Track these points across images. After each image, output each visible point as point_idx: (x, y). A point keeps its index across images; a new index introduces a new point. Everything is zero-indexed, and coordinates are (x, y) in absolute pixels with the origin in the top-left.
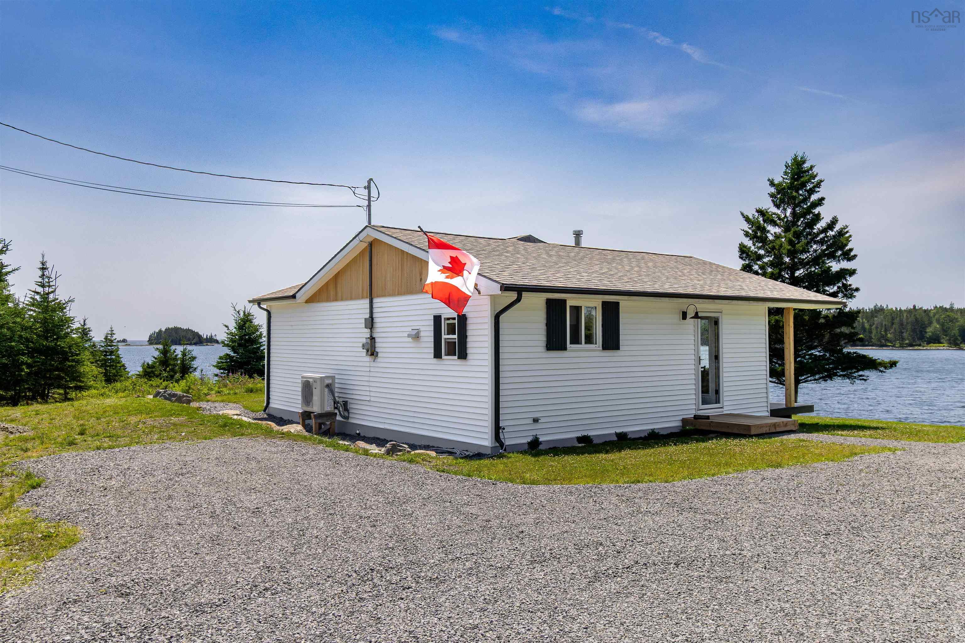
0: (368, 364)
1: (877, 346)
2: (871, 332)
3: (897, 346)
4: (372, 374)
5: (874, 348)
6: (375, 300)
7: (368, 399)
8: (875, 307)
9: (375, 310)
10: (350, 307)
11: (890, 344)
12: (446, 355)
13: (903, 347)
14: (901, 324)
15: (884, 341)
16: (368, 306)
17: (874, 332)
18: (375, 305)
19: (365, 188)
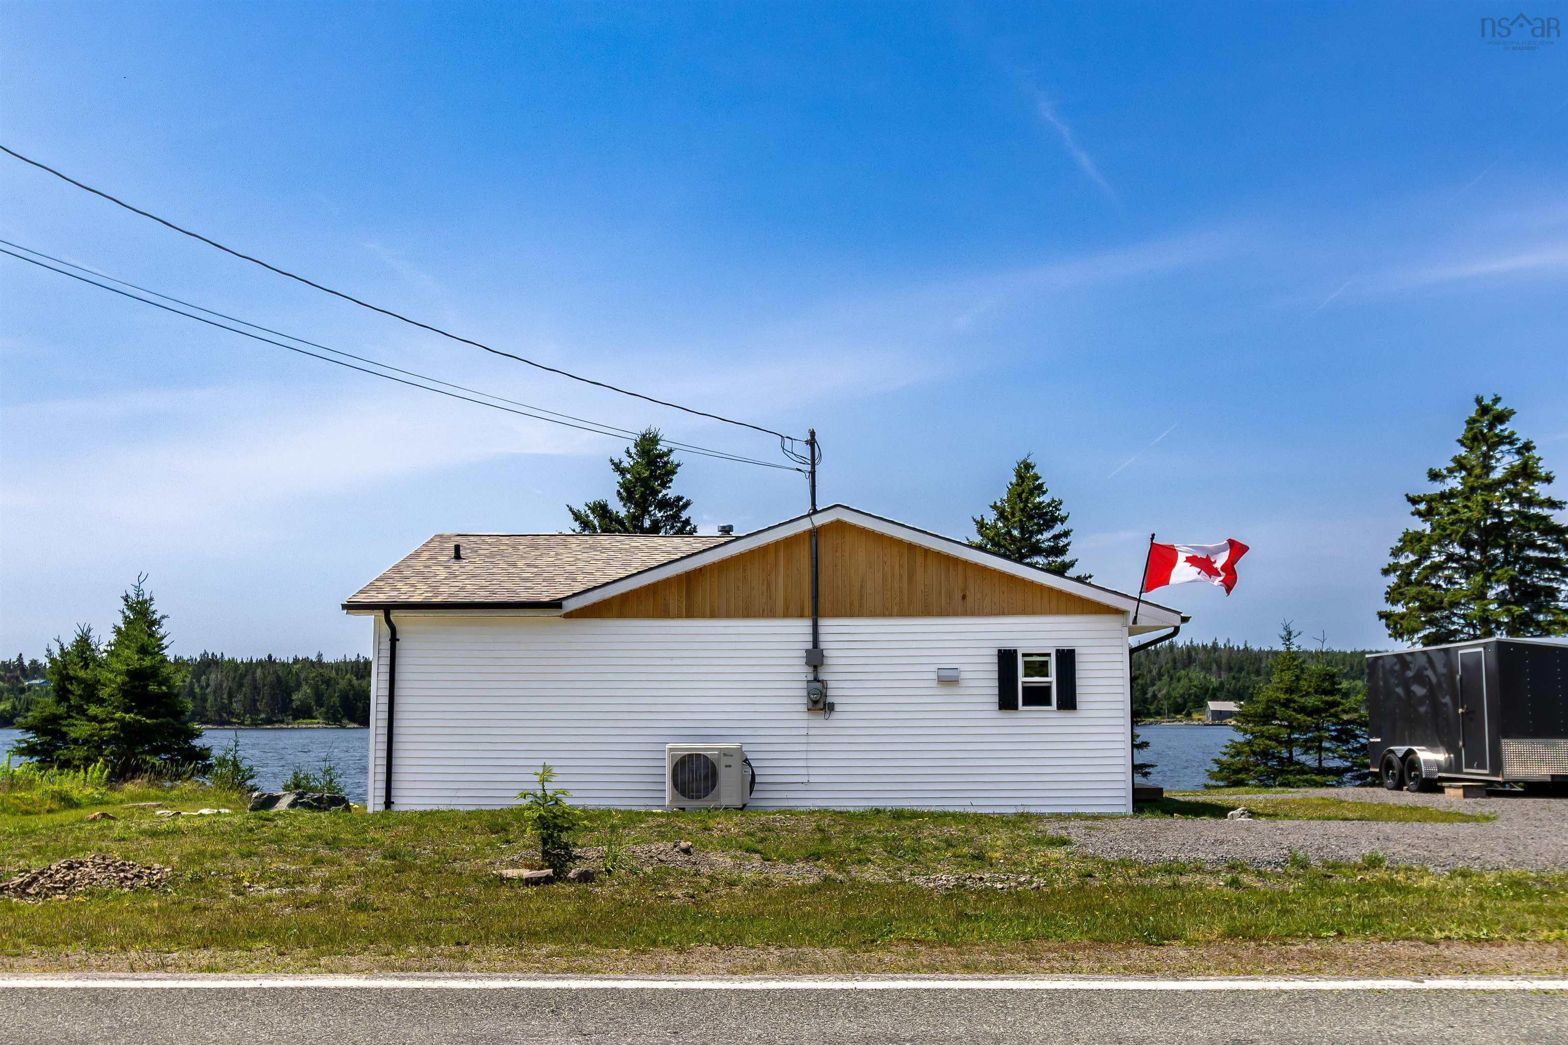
0: (804, 724)
1: (214, 724)
2: (204, 699)
3: (246, 723)
4: (812, 740)
5: (210, 726)
6: (822, 622)
7: (805, 779)
8: (202, 656)
9: (822, 638)
10: (730, 630)
11: (234, 720)
12: (1024, 704)
13: (256, 725)
14: (255, 688)
15: (225, 715)
16: (810, 630)
17: (211, 699)
18: (821, 630)
19: (807, 442)
